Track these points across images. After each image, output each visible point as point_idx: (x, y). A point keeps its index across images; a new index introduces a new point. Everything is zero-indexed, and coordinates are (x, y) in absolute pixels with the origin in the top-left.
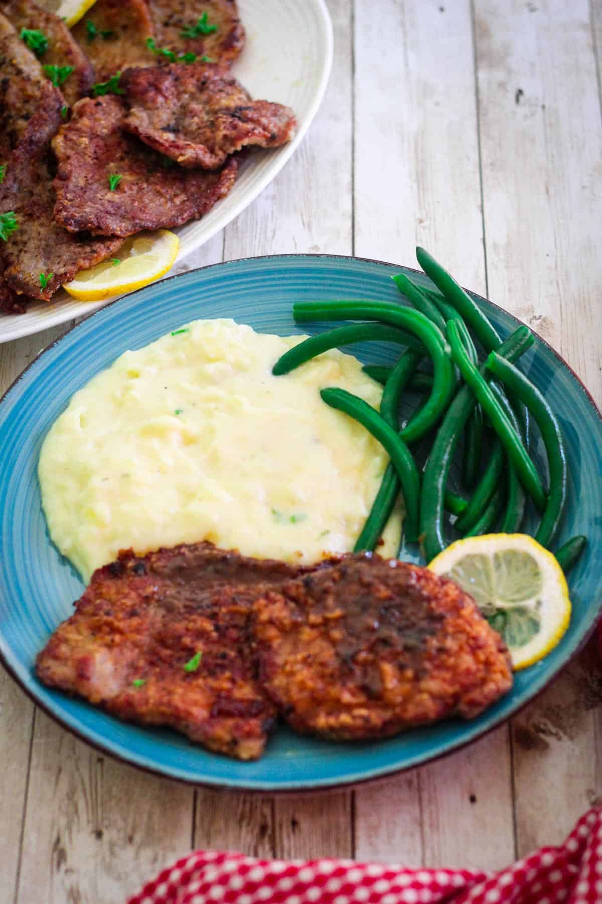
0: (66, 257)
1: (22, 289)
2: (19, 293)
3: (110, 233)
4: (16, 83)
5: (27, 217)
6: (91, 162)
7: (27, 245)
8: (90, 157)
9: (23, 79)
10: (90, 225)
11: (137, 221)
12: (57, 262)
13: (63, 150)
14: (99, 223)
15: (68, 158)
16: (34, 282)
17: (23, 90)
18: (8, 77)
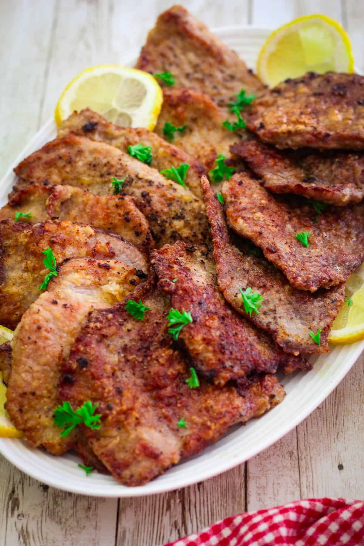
0: (317, 313)
1: (296, 349)
2: (297, 354)
3: (338, 283)
4: (154, 192)
5: (262, 290)
6: (276, 230)
7: (277, 312)
8: (272, 226)
9: (158, 187)
10: (324, 281)
11: (347, 264)
12: (311, 319)
13: (250, 229)
14: (329, 276)
15: (260, 233)
16: (305, 341)
17: (163, 196)
18: (143, 190)
